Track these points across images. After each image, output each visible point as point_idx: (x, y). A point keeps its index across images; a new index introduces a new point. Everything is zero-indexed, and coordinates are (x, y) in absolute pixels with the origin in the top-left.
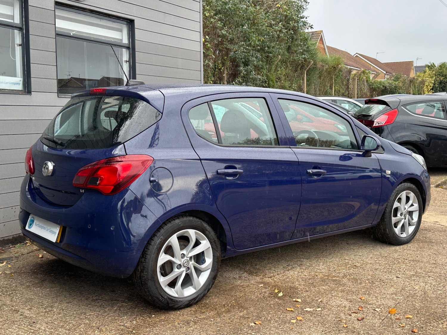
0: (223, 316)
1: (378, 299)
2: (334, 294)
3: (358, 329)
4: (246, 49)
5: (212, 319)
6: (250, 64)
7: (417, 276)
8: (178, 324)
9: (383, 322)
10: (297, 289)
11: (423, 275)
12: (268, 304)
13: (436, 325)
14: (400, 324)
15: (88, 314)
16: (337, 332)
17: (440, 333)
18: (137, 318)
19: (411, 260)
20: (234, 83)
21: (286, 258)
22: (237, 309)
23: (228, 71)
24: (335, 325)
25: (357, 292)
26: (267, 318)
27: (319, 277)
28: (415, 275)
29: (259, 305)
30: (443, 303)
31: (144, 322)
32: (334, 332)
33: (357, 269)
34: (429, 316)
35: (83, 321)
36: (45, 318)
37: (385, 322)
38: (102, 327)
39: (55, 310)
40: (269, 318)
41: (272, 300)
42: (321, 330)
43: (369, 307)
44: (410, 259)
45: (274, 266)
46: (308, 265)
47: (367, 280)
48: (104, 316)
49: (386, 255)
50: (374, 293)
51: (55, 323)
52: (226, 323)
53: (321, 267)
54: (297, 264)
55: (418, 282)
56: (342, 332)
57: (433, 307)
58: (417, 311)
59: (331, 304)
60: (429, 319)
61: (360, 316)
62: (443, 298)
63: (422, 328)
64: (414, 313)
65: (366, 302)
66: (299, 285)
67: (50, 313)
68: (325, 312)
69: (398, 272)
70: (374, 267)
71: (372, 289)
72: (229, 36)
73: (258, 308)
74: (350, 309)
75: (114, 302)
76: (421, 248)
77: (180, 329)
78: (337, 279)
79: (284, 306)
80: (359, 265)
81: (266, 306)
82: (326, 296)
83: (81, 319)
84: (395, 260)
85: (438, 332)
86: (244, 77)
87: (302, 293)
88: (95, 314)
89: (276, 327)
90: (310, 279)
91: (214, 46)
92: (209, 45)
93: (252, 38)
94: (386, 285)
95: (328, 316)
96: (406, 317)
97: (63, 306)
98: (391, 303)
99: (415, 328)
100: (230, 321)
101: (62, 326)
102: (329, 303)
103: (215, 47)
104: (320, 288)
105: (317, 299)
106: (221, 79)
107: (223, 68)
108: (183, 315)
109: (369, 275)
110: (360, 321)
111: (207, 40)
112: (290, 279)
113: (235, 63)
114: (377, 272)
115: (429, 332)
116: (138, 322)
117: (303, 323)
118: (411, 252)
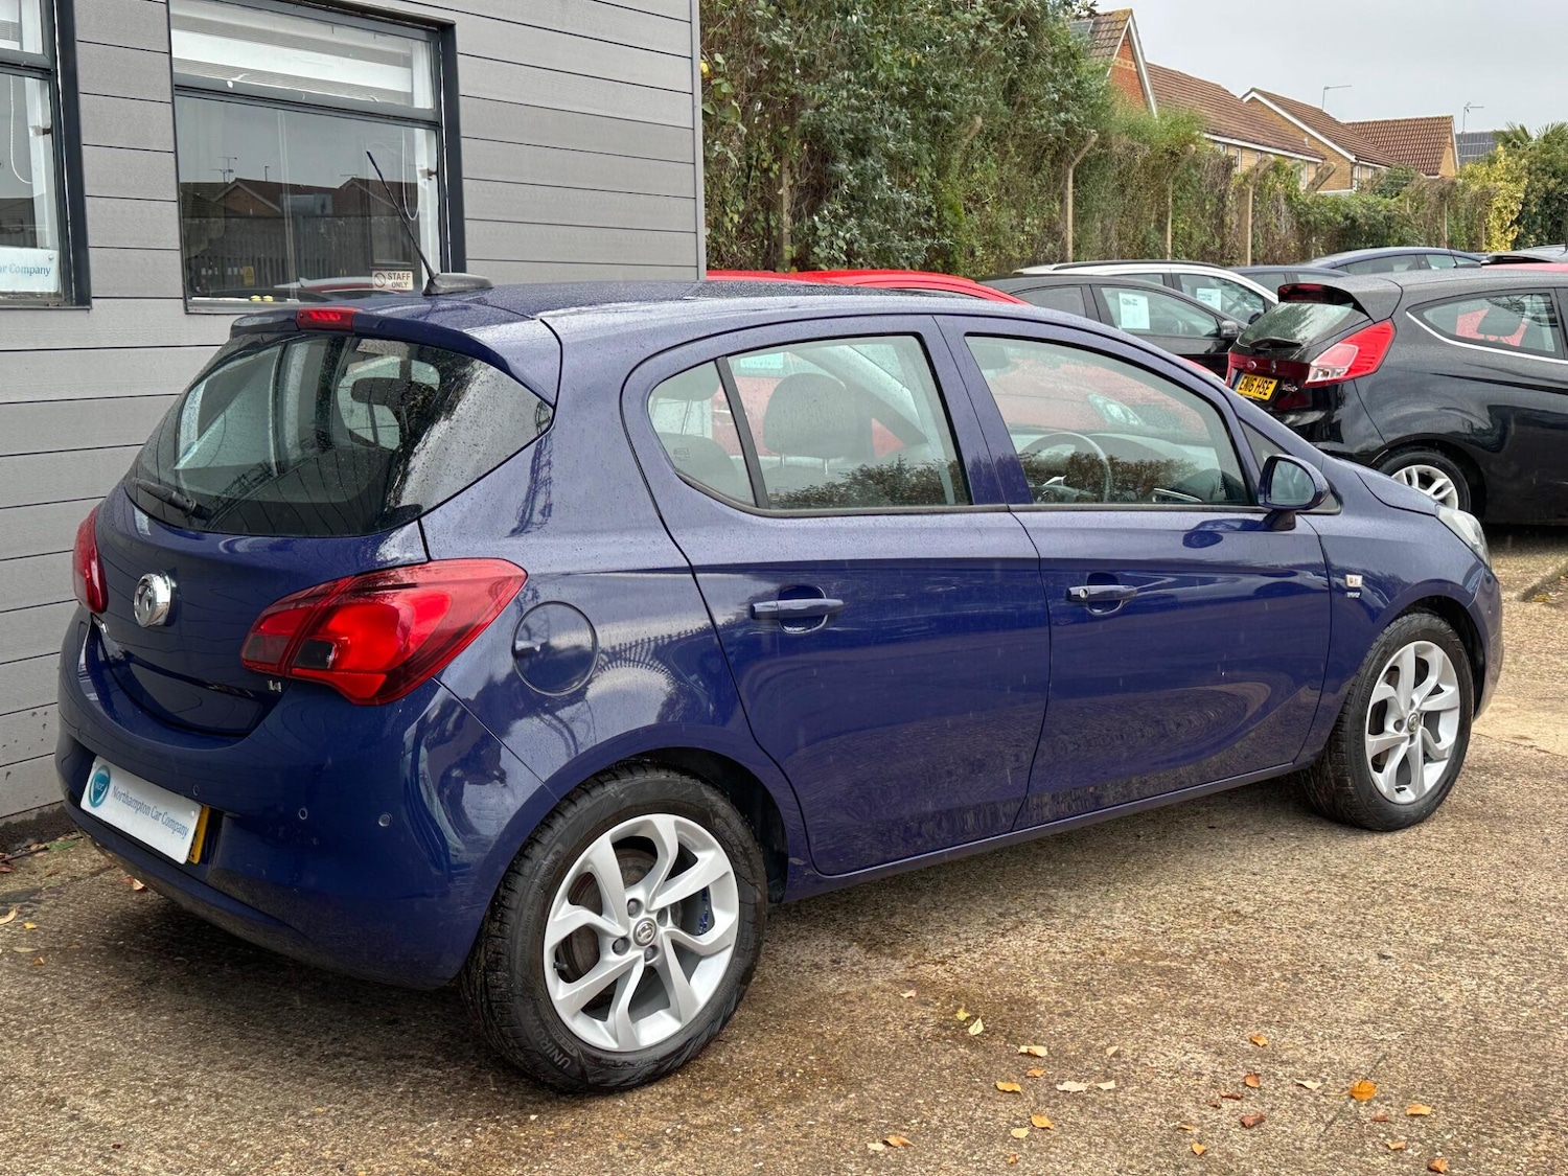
0: (777, 1116)
1: (1312, 1043)
2: (1161, 1025)
3: (1242, 1159)
4: (858, 97)
5: (738, 1126)
6: (873, 151)
7: (1451, 952)
8: (620, 1146)
9: (1328, 1132)
10: (1034, 1008)
11: (1470, 946)
12: (931, 1067)
13: (1511, 1141)
14: (1388, 1141)
15: (306, 1114)
18: (477, 1127)
19: (1431, 887)
20: (816, 218)
21: (996, 884)
22: (823, 1085)
23: (793, 177)
24: (1164, 1146)
25: (1241, 1014)
26: (928, 1123)
27: (1111, 957)
28: (1442, 949)
29: (902, 1070)
30: (1538, 1057)
31: (501, 1142)
32: (1158, 1173)
33: (1241, 927)
34: (1490, 1107)
35: (287, 1140)
36: (156, 1130)
37: (1337, 1134)
38: (353, 1162)
39: (190, 1097)
40: (935, 1122)
41: (946, 1051)
42: (1116, 1164)
43: (1280, 1074)
44: (1427, 885)
45: (955, 917)
46: (1073, 911)
47: (1277, 968)
48: (361, 1120)
49: (1344, 870)
50: (1300, 1019)
51: (192, 1147)
52: (787, 1142)
53: (1119, 918)
54: (1036, 910)
55: (1454, 973)
56: (1186, 1171)
57: (1505, 1070)
58: (1445, 1089)
59: (1152, 1063)
60: (1488, 1118)
61: (1249, 1108)
62: (1540, 1038)
63: (1465, 1153)
64: (1438, 1096)
65: (1271, 1055)
66: (1041, 989)
67: (172, 1108)
68: (1129, 1096)
69: (1385, 937)
70: (1302, 916)
71: (1293, 1001)
72: (797, 53)
73: (898, 1083)
74: (1215, 1084)
75: (396, 1063)
76: (1466, 842)
77: (625, 1169)
78: (1173, 964)
80: (1251, 909)
81: (925, 1073)
82: (1132, 1033)
83: (282, 1131)
84: (1374, 888)
85: (1519, 1169)
86: (853, 197)
87: (1051, 1021)
88: (329, 1111)
90: (1078, 966)
91: (744, 86)
92: (726, 88)
93: (879, 58)
94: (1343, 985)
95: (1139, 1110)
96: (1409, 1112)
97: (220, 1082)
98: (1358, 1058)
99: (1439, 1154)
100: (799, 1135)
101: (214, 1158)
102: (1143, 1060)
103: (748, 90)
104: (1114, 1002)
105: (1101, 1043)
106: (770, 205)
107: (775, 167)
108: (635, 1111)
109: (1283, 948)
110: (1250, 1127)
111: (717, 69)
112: (1011, 967)
113: (821, 153)
114: (1313, 937)
115: (1489, 1171)
116: (480, 1143)
117: (1054, 1139)
118: (1431, 857)
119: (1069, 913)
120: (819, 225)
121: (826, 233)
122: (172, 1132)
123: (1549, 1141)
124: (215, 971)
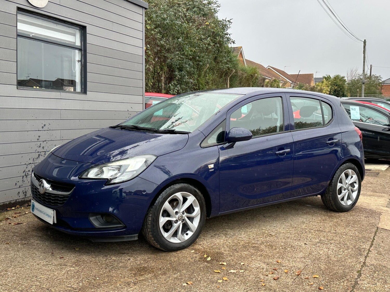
0: (160, 278)
1: (290, 262)
2: (254, 258)
3: (274, 287)
4: (181, 58)
5: (150, 280)
6: (184, 70)
7: (322, 243)
8: (120, 285)
9: (294, 281)
10: (223, 254)
11: (326, 242)
12: (198, 267)
13: (338, 283)
14: (309, 283)
15: (39, 277)
16: (257, 290)
17: (342, 290)
18: (83, 280)
19: (316, 230)
20: (170, 85)
21: (213, 228)
22: (171, 271)
23: (165, 75)
24: (255, 284)
25: (273, 256)
26: (197, 279)
27: (241, 244)
28: (319, 243)
29: (191, 268)
30: (343, 265)
31: (89, 284)
32: (254, 290)
33: (272, 238)
34: (332, 276)
35: (34, 283)
37: (296, 281)
38: (51, 288)
39: (9, 274)
40: (199, 279)
41: (202, 264)
42: (244, 288)
43: (282, 269)
44: (315, 229)
45: (203, 235)
47: (281, 246)
48: (53, 279)
49: (295, 226)
50: (286, 257)
51: (9, 285)
52: (162, 284)
53: (243, 236)
54: (223, 234)
55: (322, 248)
56: (261, 289)
57: (336, 268)
58: (322, 272)
59: (252, 266)
60: (332, 278)
61: (275, 276)
62: (343, 261)
63: (327, 286)
64: (320, 274)
65: (280, 264)
66: (225, 251)
67: (4, 276)
68: (247, 273)
69: (306, 240)
70: (286, 235)
71: (285, 253)
72: (167, 46)
73: (190, 271)
74: (267, 271)
75: (62, 266)
76: (323, 221)
77: (121, 290)
78: (256, 245)
79: (212, 269)
80: (274, 234)
81: (196, 268)
82: (247, 260)
83: (33, 281)
84: (303, 230)
85: (340, 289)
86: (179, 80)
87: (227, 257)
88: (45, 277)
89: (205, 286)
90: (234, 246)
91: (154, 53)
92: (150, 53)
93: (185, 49)
94: (296, 250)
95: (249, 276)
96: (313, 277)
97: (17, 270)
98: (301, 265)
99: (321, 286)
100: (165, 282)
101: (15, 287)
102: (250, 266)
103: (155, 54)
104: (242, 253)
105: (239, 262)
106: (159, 81)
107: (161, 72)
108: (124, 277)
109: (282, 242)
110: (276, 280)
111: (148, 48)
112: (217, 246)
113: (171, 69)
114: (289, 240)
115: (333, 289)
116: (84, 284)
117: (228, 283)
118: (315, 224)
119: (231, 234)
120: (171, 86)
121: (172, 88)
122: (4, 281)
123: (347, 283)
124: (17, 246)
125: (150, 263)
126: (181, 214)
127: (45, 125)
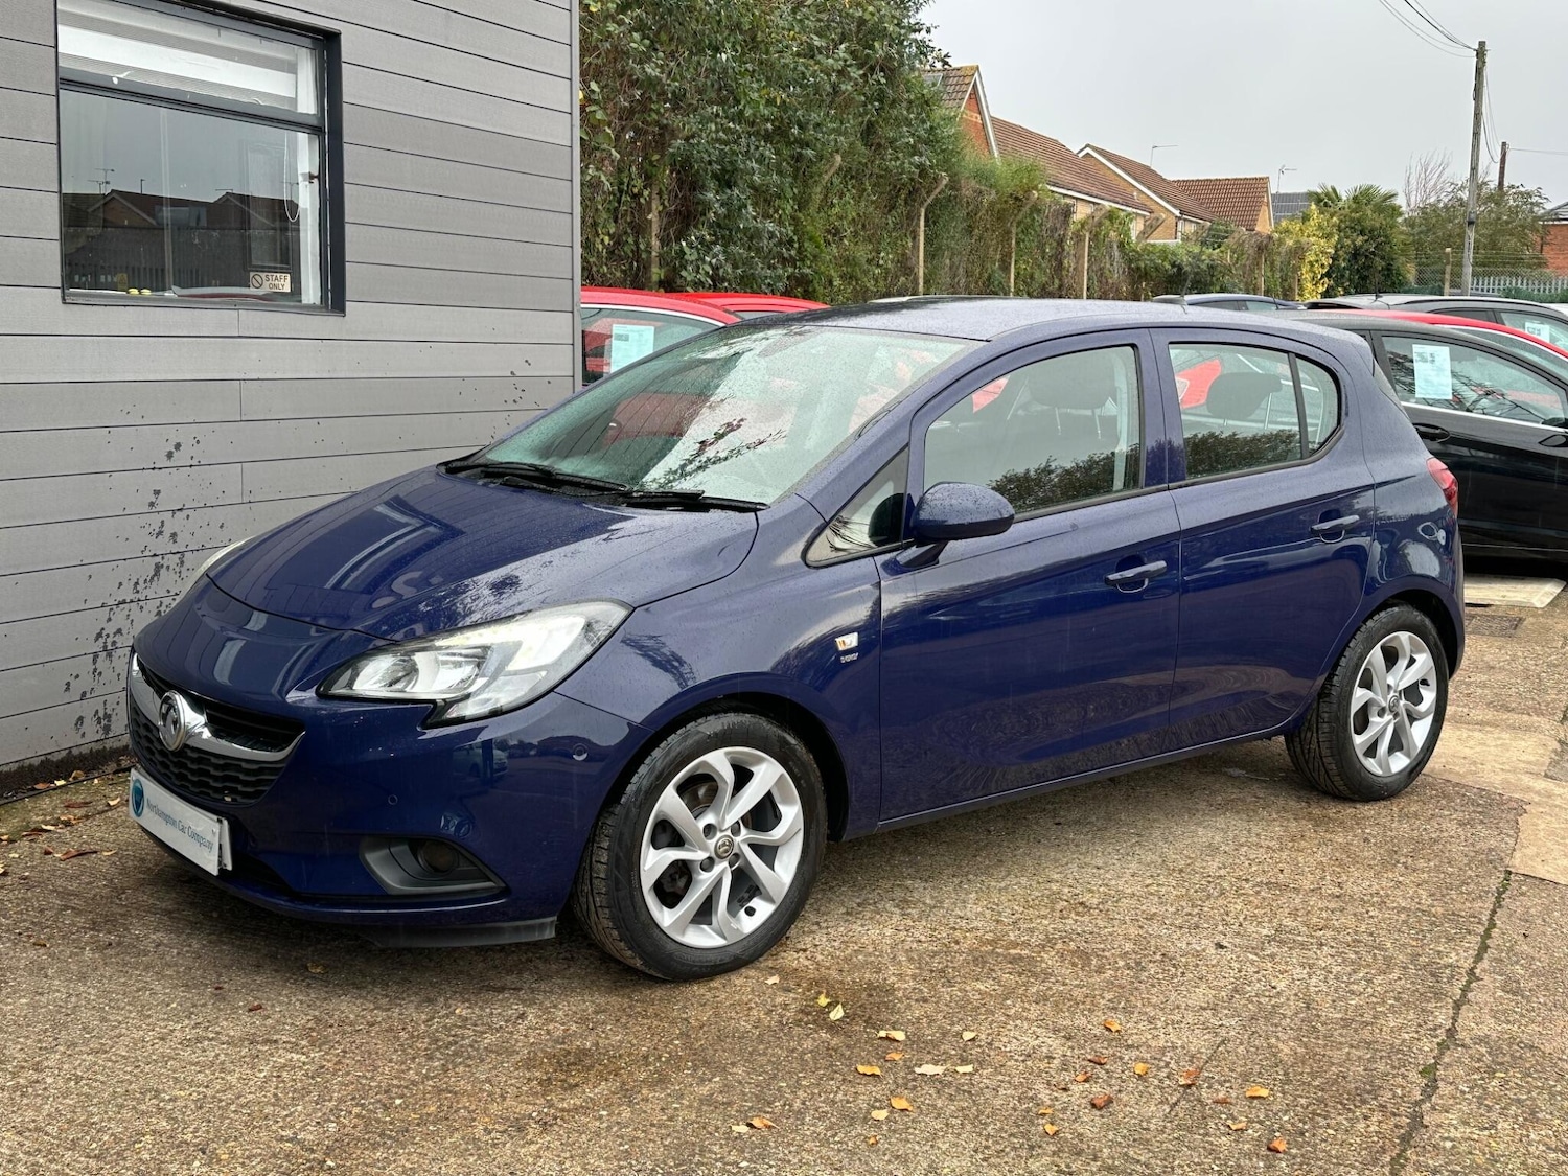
0: (642, 1100)
1: (1156, 1028)
2: (1013, 1011)
4: (727, 131)
5: (604, 1109)
6: (740, 182)
7: (1282, 942)
8: (485, 1130)
9: (1173, 1114)
10: (892, 994)
11: (1300, 938)
12: (793, 1050)
13: (1345, 1122)
14: (1230, 1122)
15: (167, 1097)
16: (1024, 1153)
17: (1359, 1154)
18: (342, 1110)
19: (1261, 882)
20: (684, 243)
21: (855, 875)
22: (688, 1069)
23: (662, 204)
24: (1018, 1126)
25: (1089, 1001)
26: (791, 1106)
27: (965, 946)
28: (1274, 940)
29: (765, 1054)
30: (1366, 1043)
31: (366, 1126)
32: (1012, 1153)
33: (1086, 918)
34: (1323, 1090)
35: (148, 1123)
36: (13, 1112)
37: (1181, 1115)
39: (49, 1080)
41: (808, 1035)
42: (973, 1145)
43: (1127, 1057)
44: (1258, 880)
45: (816, 907)
46: (928, 902)
47: (1121, 957)
48: (223, 1103)
49: (1182, 864)
50: (1143, 1005)
51: (49, 1129)
52: (652, 1125)
53: (971, 909)
54: (893, 900)
55: (1286, 962)
56: (1040, 1151)
57: (1337, 1055)
58: (1281, 1072)
59: (1005, 1047)
60: (1321, 1101)
61: (1097, 1091)
62: (1368, 1025)
63: (1302, 1134)
64: (1275, 1079)
65: (1117, 1038)
66: (900, 977)
67: (30, 1090)
68: (985, 1077)
69: (1220, 928)
70: (1144, 908)
71: (1137, 989)
72: (669, 85)
73: (762, 1066)
74: (1064, 1067)
75: (259, 1047)
76: (1293, 841)
77: (491, 1152)
78: (1023, 952)
79: (850, 1058)
80: (1095, 901)
81: (788, 1056)
82: (986, 1019)
83: (143, 1113)
84: (1209, 882)
85: (1352, 1148)
86: (719, 226)
87: (909, 1007)
88: (191, 1095)
89: (822, 1135)
90: (935, 954)
91: (617, 114)
92: (600, 115)
93: (746, 94)
94: (1183, 973)
95: (994, 1093)
96: (1248, 1094)
97: (80, 1065)
98: (1200, 1043)
99: (1277, 1134)
100: (665, 1118)
101: (73, 1140)
102: (997, 1044)
103: (621, 119)
104: (968, 988)
105: (957, 1028)
106: (640, 229)
107: (646, 193)
108: (501, 1096)
109: (1127, 938)
110: (1100, 1109)
111: (592, 97)
112: (870, 955)
113: (688, 178)
114: (1153, 928)
115: (1324, 1151)
116: (345, 1126)
117: (913, 1121)
118: (1261, 854)
119: (924, 904)
120: (687, 250)
121: (693, 258)
122: (30, 1114)
123: (1380, 1122)
124: (77, 954)
125: (603, 1032)
126: (729, 833)
127: (177, 447)
